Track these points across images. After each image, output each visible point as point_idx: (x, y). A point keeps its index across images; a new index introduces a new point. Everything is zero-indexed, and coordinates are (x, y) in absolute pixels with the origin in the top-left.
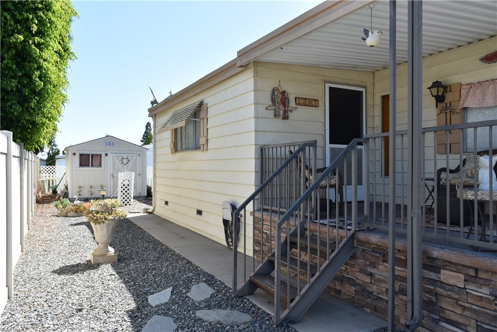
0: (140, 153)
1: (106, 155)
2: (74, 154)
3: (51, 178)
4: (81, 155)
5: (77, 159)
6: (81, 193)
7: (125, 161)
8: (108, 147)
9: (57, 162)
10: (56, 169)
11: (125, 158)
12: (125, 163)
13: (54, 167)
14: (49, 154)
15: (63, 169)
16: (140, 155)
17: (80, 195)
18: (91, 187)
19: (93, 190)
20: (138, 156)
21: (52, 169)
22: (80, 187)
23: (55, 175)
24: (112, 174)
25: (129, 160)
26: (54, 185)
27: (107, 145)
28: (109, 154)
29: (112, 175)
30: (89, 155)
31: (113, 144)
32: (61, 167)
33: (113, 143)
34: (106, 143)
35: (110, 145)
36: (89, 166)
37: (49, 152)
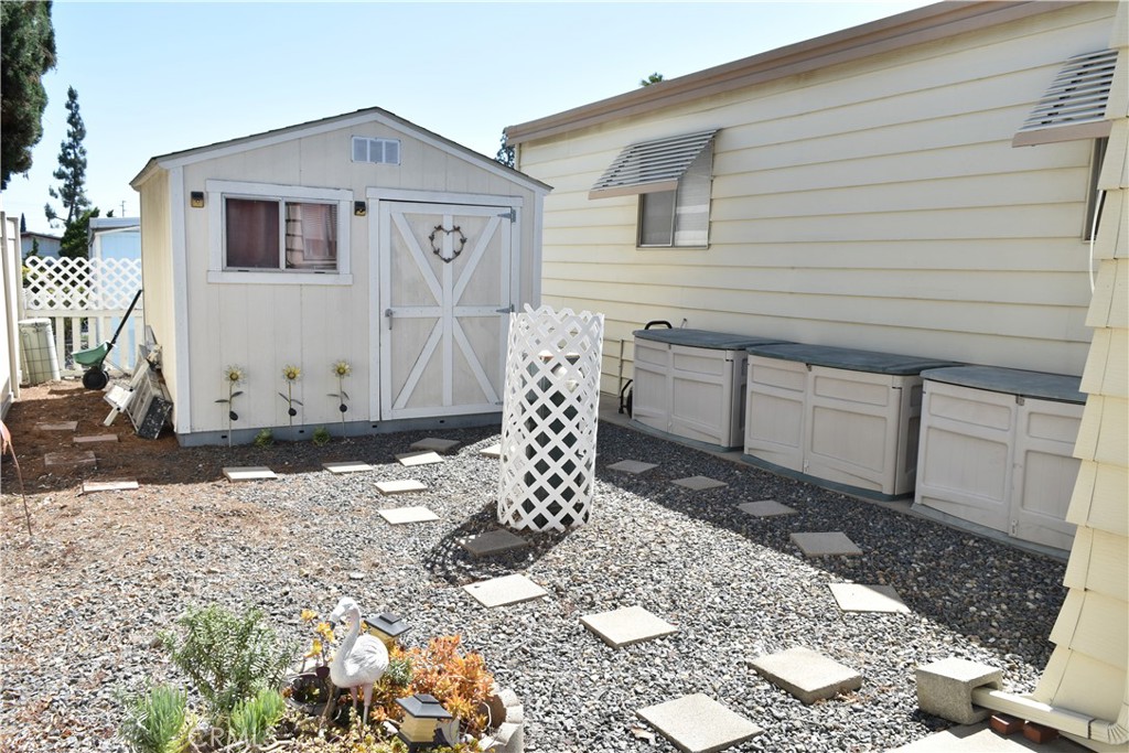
0: (516, 203)
1: (360, 207)
2: (198, 197)
3: (76, 314)
4: (233, 204)
5: (211, 224)
6: (239, 406)
7: (448, 244)
8: (368, 165)
9: (98, 244)
10: (94, 270)
11: (448, 226)
12: (447, 253)
13: (87, 264)
14: (68, 223)
15: (125, 271)
16: (512, 216)
17: (234, 416)
18: (291, 376)
19: (297, 390)
20: (507, 221)
21: (80, 271)
22: (233, 378)
23: (92, 295)
24: (386, 306)
25: (463, 241)
26: (93, 346)
27: (361, 154)
28: (372, 205)
29: (389, 314)
30: (275, 205)
31: (392, 157)
32: (118, 264)
33: (392, 148)
34: (361, 147)
35: (376, 158)
36: (277, 265)
37: (70, 218)
